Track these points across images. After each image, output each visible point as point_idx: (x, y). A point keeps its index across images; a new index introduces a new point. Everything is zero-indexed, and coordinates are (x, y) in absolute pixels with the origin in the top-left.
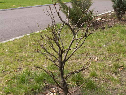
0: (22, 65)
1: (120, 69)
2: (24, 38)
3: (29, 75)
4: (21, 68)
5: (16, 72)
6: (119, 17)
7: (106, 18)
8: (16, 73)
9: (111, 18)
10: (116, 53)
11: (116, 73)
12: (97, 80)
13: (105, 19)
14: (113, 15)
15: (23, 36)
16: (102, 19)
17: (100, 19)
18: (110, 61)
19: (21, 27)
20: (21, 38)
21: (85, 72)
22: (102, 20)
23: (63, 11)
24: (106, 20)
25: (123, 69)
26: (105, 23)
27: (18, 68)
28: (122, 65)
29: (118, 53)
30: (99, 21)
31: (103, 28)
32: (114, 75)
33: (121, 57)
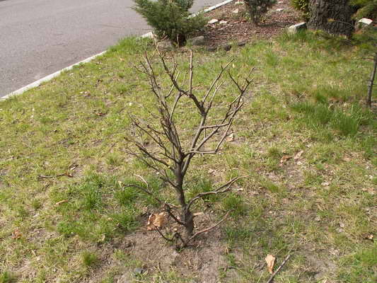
0: (77, 155)
1: (282, 161)
2: (62, 80)
3: (100, 186)
4: (77, 166)
5: (69, 176)
6: (255, 17)
7: (228, 18)
8: (70, 180)
9: (237, 19)
10: (269, 120)
11: (275, 170)
12: (241, 189)
13: (226, 22)
14: (242, 14)
15: (58, 73)
16: (219, 20)
17: (217, 21)
18: (260, 141)
19: (47, 45)
20: (55, 79)
21: (215, 171)
22: (221, 22)
23: (138, 11)
24: (228, 23)
25: (288, 159)
26: (228, 31)
27: (70, 165)
28: (283, 151)
29: (272, 121)
30: (214, 26)
31: (228, 48)
32: (272, 176)
33: (280, 129)
